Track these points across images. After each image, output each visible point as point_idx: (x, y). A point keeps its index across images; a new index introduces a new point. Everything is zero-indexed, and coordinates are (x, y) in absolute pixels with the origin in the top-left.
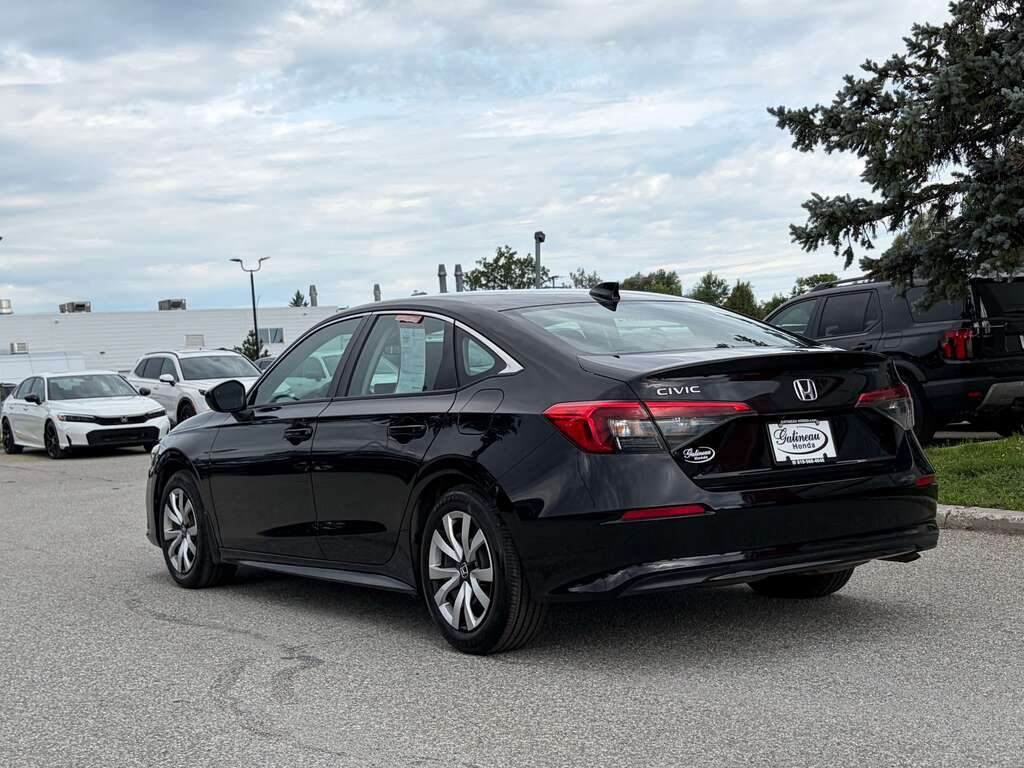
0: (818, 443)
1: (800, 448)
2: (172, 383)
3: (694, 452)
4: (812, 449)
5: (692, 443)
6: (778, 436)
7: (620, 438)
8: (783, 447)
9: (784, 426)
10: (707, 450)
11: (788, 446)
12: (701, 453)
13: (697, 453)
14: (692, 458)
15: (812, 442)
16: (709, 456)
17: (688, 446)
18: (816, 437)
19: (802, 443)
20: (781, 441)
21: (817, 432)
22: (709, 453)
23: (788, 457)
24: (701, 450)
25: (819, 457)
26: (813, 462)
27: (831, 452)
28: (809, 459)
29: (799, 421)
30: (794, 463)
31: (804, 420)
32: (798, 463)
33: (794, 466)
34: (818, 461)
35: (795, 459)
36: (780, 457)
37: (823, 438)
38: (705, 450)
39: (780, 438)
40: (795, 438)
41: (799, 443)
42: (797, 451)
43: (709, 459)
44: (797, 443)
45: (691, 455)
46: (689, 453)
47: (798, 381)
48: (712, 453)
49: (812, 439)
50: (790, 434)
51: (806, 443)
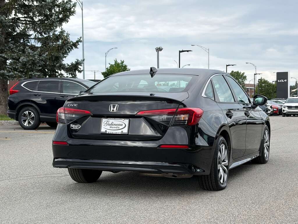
0: (121, 127)
1: (113, 128)
3: (73, 125)
4: (118, 129)
5: (73, 122)
6: (105, 123)
8: (106, 127)
9: (109, 120)
10: (78, 125)
11: (108, 127)
12: (75, 126)
13: (74, 126)
14: (72, 127)
15: (118, 126)
16: (78, 127)
18: (122, 125)
19: (114, 126)
20: (105, 125)
21: (122, 123)
22: (78, 126)
23: (106, 131)
24: (75, 125)
25: (119, 132)
26: (115, 133)
27: (125, 131)
28: (114, 132)
29: (115, 119)
30: (107, 133)
31: (117, 119)
32: (109, 133)
33: (108, 134)
34: (118, 133)
35: (109, 132)
36: (103, 130)
37: (124, 125)
38: (77, 125)
39: (106, 124)
40: (112, 124)
41: (113, 126)
42: (111, 129)
43: (78, 128)
44: (112, 126)
45: (72, 126)
46: (72, 125)
47: (112, 105)
48: (79, 126)
49: (119, 125)
50: (110, 123)
51: (116, 126)
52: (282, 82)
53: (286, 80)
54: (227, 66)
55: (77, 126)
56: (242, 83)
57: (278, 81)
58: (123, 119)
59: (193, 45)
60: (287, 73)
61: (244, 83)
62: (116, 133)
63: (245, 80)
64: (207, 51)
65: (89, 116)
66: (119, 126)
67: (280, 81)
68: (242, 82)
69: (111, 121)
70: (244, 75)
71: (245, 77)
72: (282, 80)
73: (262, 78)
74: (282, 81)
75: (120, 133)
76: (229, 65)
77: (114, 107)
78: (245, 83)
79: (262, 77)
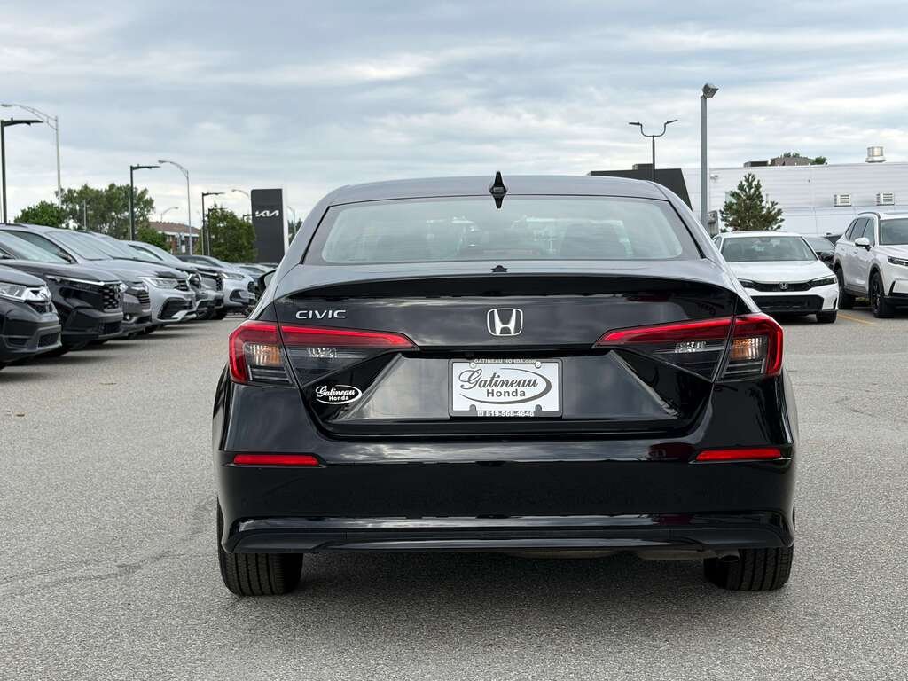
0: (530, 391)
1: (499, 394)
2: (867, 247)
3: (329, 390)
4: (519, 398)
6: (465, 377)
7: (252, 367)
8: (470, 393)
9: (479, 366)
10: (350, 389)
11: (480, 393)
12: (338, 393)
13: (333, 392)
14: (326, 398)
15: (519, 389)
16: (351, 397)
17: (322, 383)
18: (533, 383)
19: (504, 389)
20: (467, 385)
21: (534, 377)
22: (353, 393)
23: (473, 407)
24: (339, 389)
25: (527, 409)
26: (512, 415)
27: (551, 404)
28: (508, 410)
29: (506, 361)
30: (480, 414)
31: (514, 361)
32: (488, 415)
33: (485, 418)
34: (523, 415)
35: (484, 409)
36: (461, 405)
37: (542, 386)
38: (345, 389)
39: (469, 381)
40: (493, 382)
41: (499, 389)
42: (491, 399)
43: (351, 401)
44: (496, 390)
45: (327, 394)
46: (323, 391)
47: (496, 310)
48: (357, 394)
49: (523, 385)
50: (486, 376)
51: (511, 389)
52: (266, 217)
53: (277, 212)
54: (133, 168)
55: (348, 393)
56: (141, 219)
57: (257, 213)
58: (538, 363)
59: (5, 103)
60: (279, 191)
61: (147, 220)
62: (516, 412)
63: (149, 211)
64: (52, 123)
65: (394, 354)
66: (523, 389)
67: (262, 214)
68: (142, 215)
69: (489, 369)
70: (147, 197)
71: (149, 204)
72: (268, 212)
73: (216, 206)
74: (268, 215)
75: (533, 415)
76: (138, 167)
77: (505, 319)
78: (150, 220)
79: (217, 203)
